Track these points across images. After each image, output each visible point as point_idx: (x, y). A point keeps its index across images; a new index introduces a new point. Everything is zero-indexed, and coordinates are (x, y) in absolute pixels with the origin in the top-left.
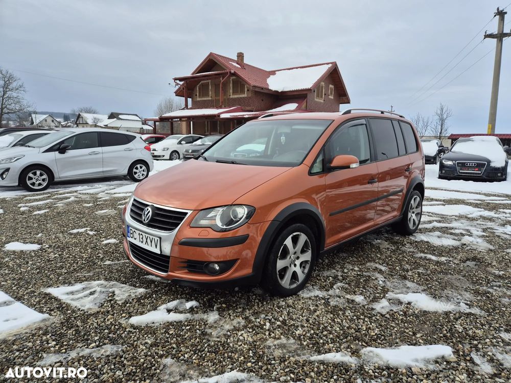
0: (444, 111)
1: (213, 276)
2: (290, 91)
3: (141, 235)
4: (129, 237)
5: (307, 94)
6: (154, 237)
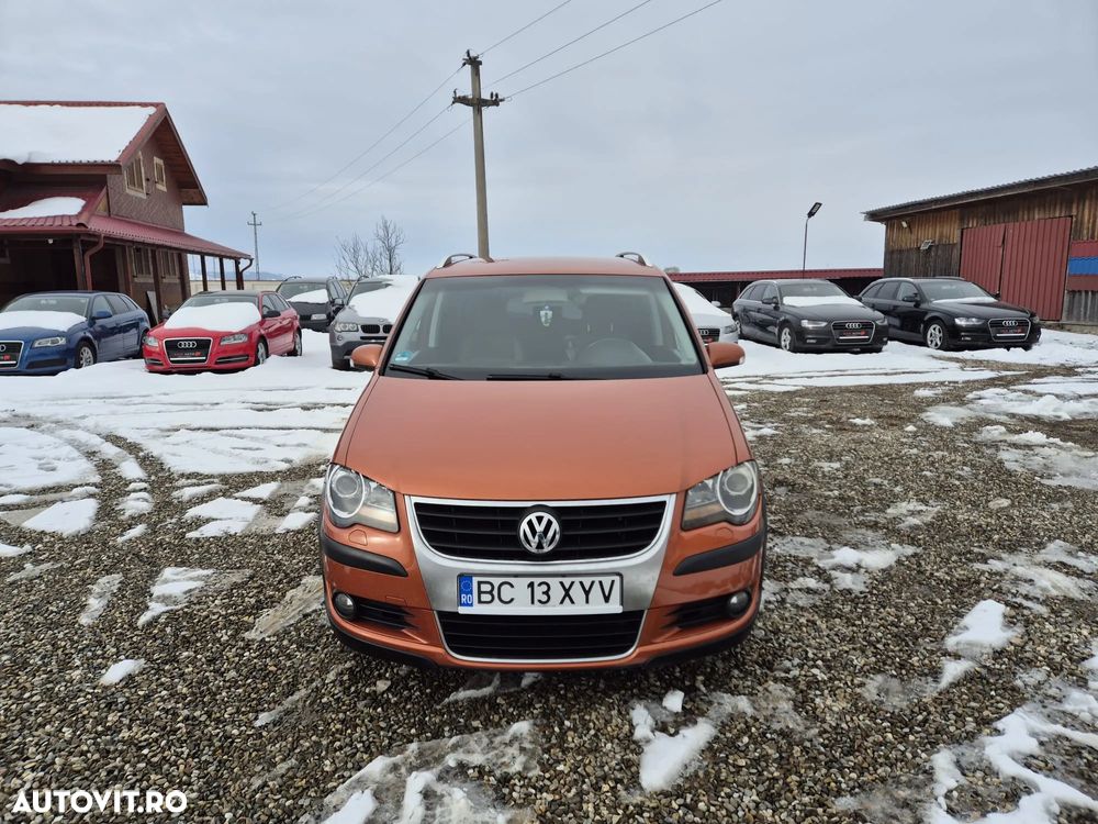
0: (390, 231)
3: (540, 585)
4: (471, 605)
5: (105, 176)
6: (597, 579)
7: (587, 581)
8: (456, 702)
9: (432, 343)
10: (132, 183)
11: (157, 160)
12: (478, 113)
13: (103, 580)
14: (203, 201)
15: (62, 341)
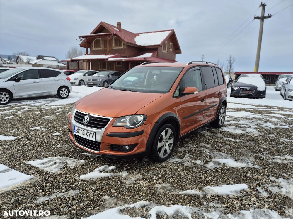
0: (232, 59)
1: (125, 152)
2: (148, 46)
3: (83, 131)
4: (75, 132)
5: (157, 48)
6: (91, 132)
10: (164, 49)
11: (171, 43)
14: (180, 53)
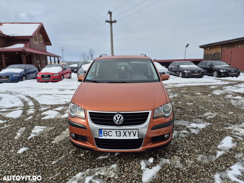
1: (167, 141)
2: (18, 37)
3: (118, 132)
4: (102, 136)
5: (29, 39)
6: (132, 131)
7: (130, 131)
8: (99, 159)
9: (97, 75)
10: (35, 40)
11: (41, 36)
12: (111, 24)
13: (21, 129)
14: (50, 45)
15: (19, 75)
